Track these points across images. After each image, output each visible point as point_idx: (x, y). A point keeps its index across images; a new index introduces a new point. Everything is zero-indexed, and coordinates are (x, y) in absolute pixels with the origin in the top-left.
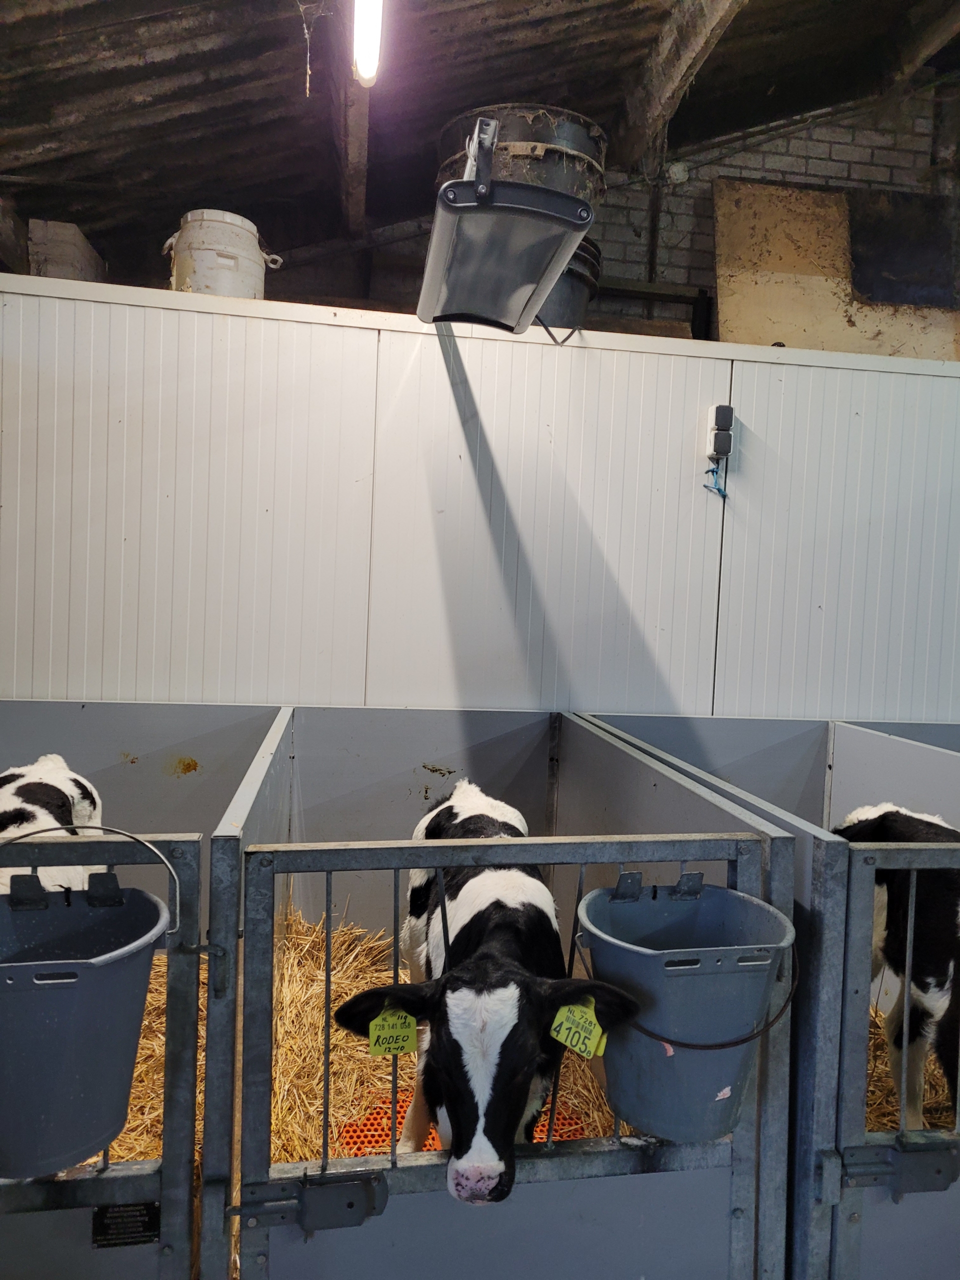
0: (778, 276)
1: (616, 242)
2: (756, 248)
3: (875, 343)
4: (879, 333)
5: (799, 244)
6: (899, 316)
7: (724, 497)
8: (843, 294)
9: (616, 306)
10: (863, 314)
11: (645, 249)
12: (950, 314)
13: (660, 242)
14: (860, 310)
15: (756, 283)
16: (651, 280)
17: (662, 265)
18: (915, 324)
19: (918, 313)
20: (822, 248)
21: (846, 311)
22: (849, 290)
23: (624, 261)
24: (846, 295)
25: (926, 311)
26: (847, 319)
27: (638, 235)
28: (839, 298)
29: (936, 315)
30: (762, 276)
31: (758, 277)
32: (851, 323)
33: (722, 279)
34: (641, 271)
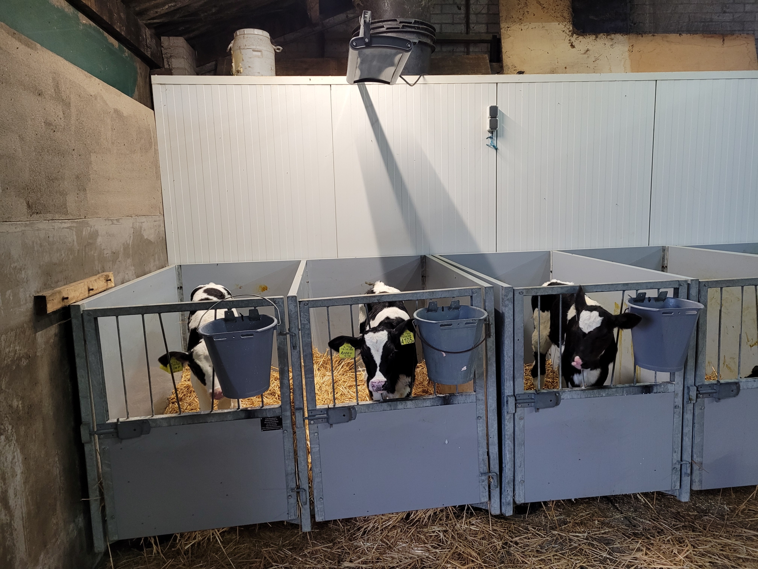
0: (533, 25)
1: (448, 14)
2: (521, 10)
3: (586, 55)
4: (588, 50)
5: (544, 6)
6: (598, 39)
7: (496, 149)
8: (568, 31)
9: (450, 48)
10: (579, 41)
11: (463, 16)
12: (626, 36)
13: (471, 11)
14: (577, 39)
15: (522, 30)
16: (467, 33)
17: (473, 23)
18: (607, 43)
19: (609, 37)
20: (556, 7)
21: (570, 40)
22: (571, 28)
23: (453, 24)
24: (570, 31)
25: (613, 36)
26: (570, 44)
27: (460, 9)
28: (566, 33)
29: (619, 37)
30: (524, 26)
31: (522, 26)
32: (573, 46)
33: (503, 29)
34: (462, 28)
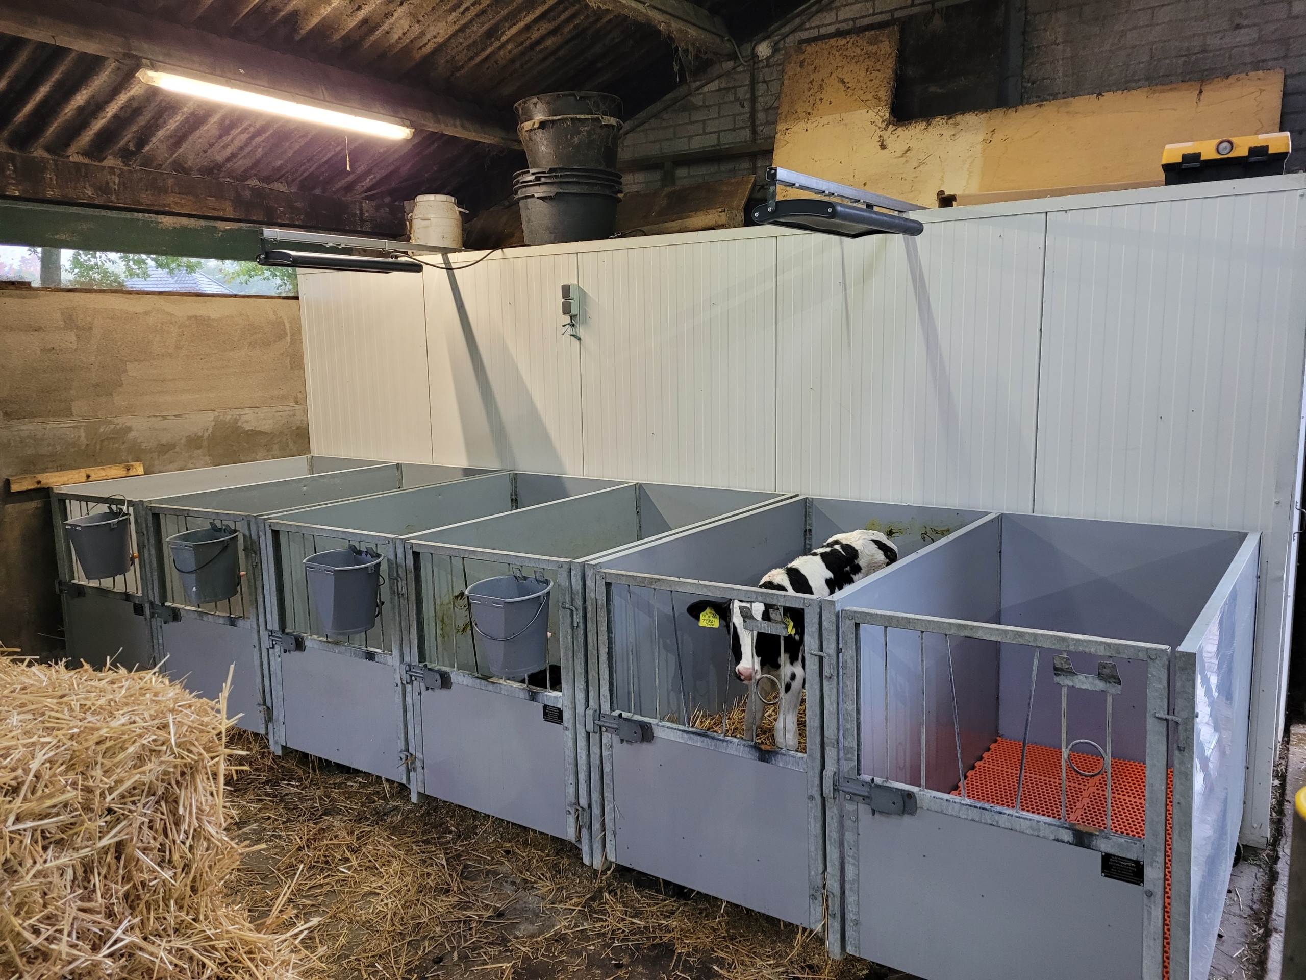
0: (825, 120)
2: (811, 99)
3: (904, 159)
4: (908, 150)
5: (848, 85)
6: (930, 129)
7: (579, 339)
8: (881, 120)
10: (896, 136)
13: (759, 107)
14: (894, 133)
15: (806, 130)
16: (754, 139)
17: (762, 125)
18: (944, 132)
19: (950, 121)
20: (869, 83)
21: (880, 137)
22: (887, 115)
23: (734, 130)
24: (883, 121)
25: (959, 118)
26: (880, 144)
27: (743, 106)
28: (876, 126)
29: (970, 119)
30: (812, 123)
31: (809, 125)
32: (883, 147)
33: (779, 134)
34: (746, 134)
